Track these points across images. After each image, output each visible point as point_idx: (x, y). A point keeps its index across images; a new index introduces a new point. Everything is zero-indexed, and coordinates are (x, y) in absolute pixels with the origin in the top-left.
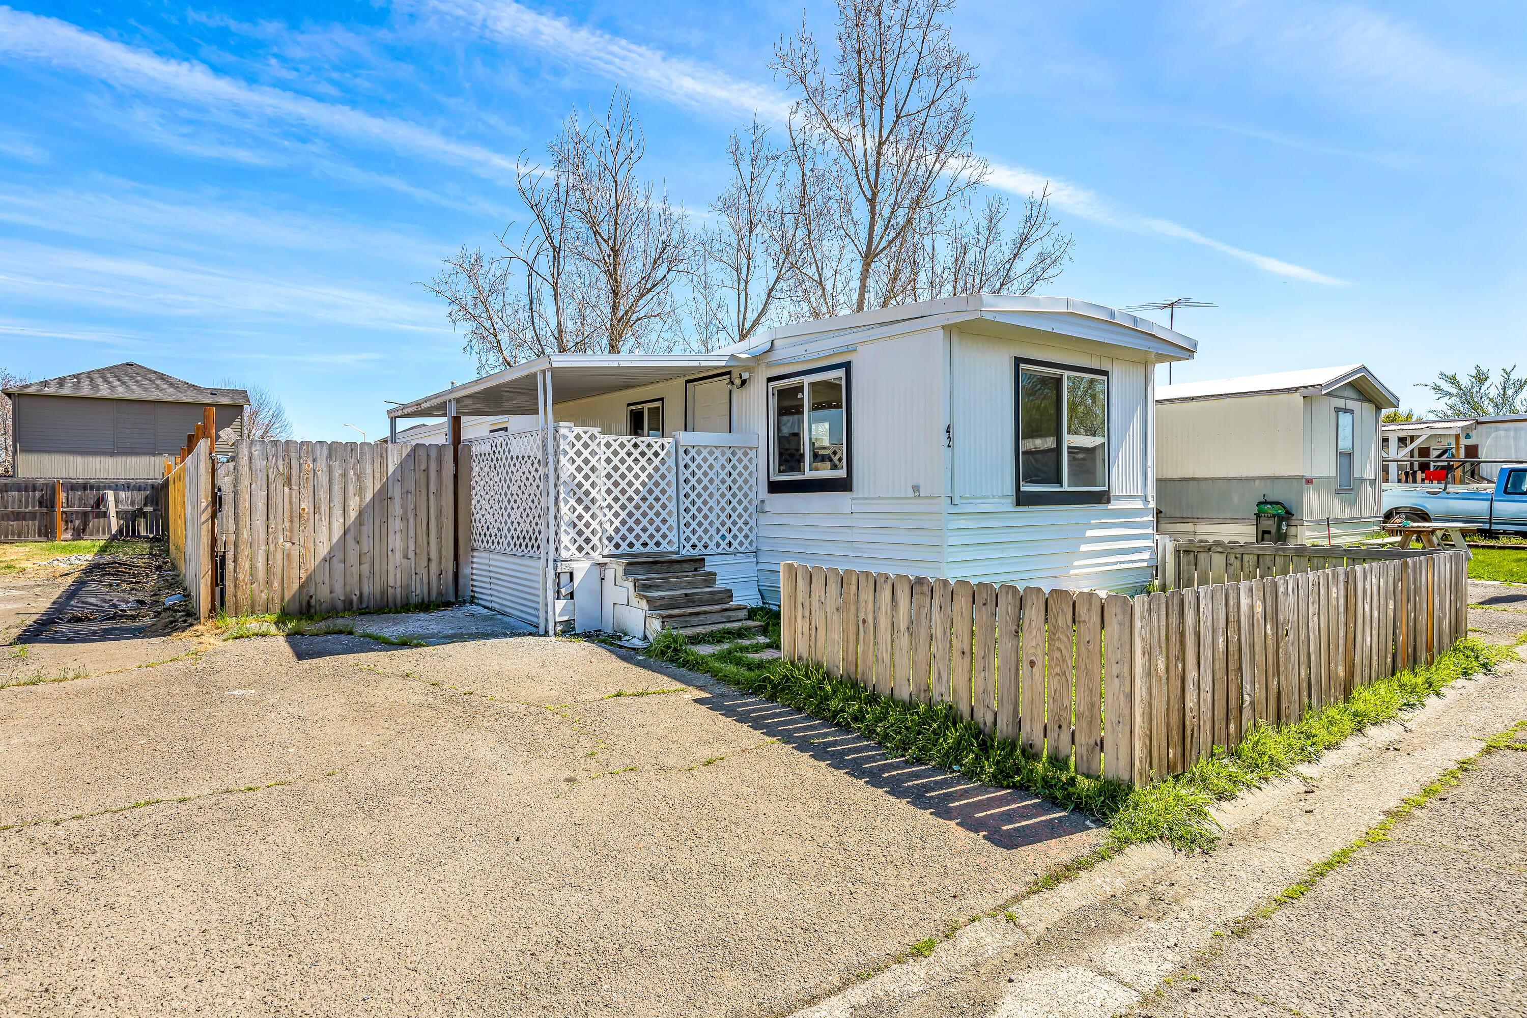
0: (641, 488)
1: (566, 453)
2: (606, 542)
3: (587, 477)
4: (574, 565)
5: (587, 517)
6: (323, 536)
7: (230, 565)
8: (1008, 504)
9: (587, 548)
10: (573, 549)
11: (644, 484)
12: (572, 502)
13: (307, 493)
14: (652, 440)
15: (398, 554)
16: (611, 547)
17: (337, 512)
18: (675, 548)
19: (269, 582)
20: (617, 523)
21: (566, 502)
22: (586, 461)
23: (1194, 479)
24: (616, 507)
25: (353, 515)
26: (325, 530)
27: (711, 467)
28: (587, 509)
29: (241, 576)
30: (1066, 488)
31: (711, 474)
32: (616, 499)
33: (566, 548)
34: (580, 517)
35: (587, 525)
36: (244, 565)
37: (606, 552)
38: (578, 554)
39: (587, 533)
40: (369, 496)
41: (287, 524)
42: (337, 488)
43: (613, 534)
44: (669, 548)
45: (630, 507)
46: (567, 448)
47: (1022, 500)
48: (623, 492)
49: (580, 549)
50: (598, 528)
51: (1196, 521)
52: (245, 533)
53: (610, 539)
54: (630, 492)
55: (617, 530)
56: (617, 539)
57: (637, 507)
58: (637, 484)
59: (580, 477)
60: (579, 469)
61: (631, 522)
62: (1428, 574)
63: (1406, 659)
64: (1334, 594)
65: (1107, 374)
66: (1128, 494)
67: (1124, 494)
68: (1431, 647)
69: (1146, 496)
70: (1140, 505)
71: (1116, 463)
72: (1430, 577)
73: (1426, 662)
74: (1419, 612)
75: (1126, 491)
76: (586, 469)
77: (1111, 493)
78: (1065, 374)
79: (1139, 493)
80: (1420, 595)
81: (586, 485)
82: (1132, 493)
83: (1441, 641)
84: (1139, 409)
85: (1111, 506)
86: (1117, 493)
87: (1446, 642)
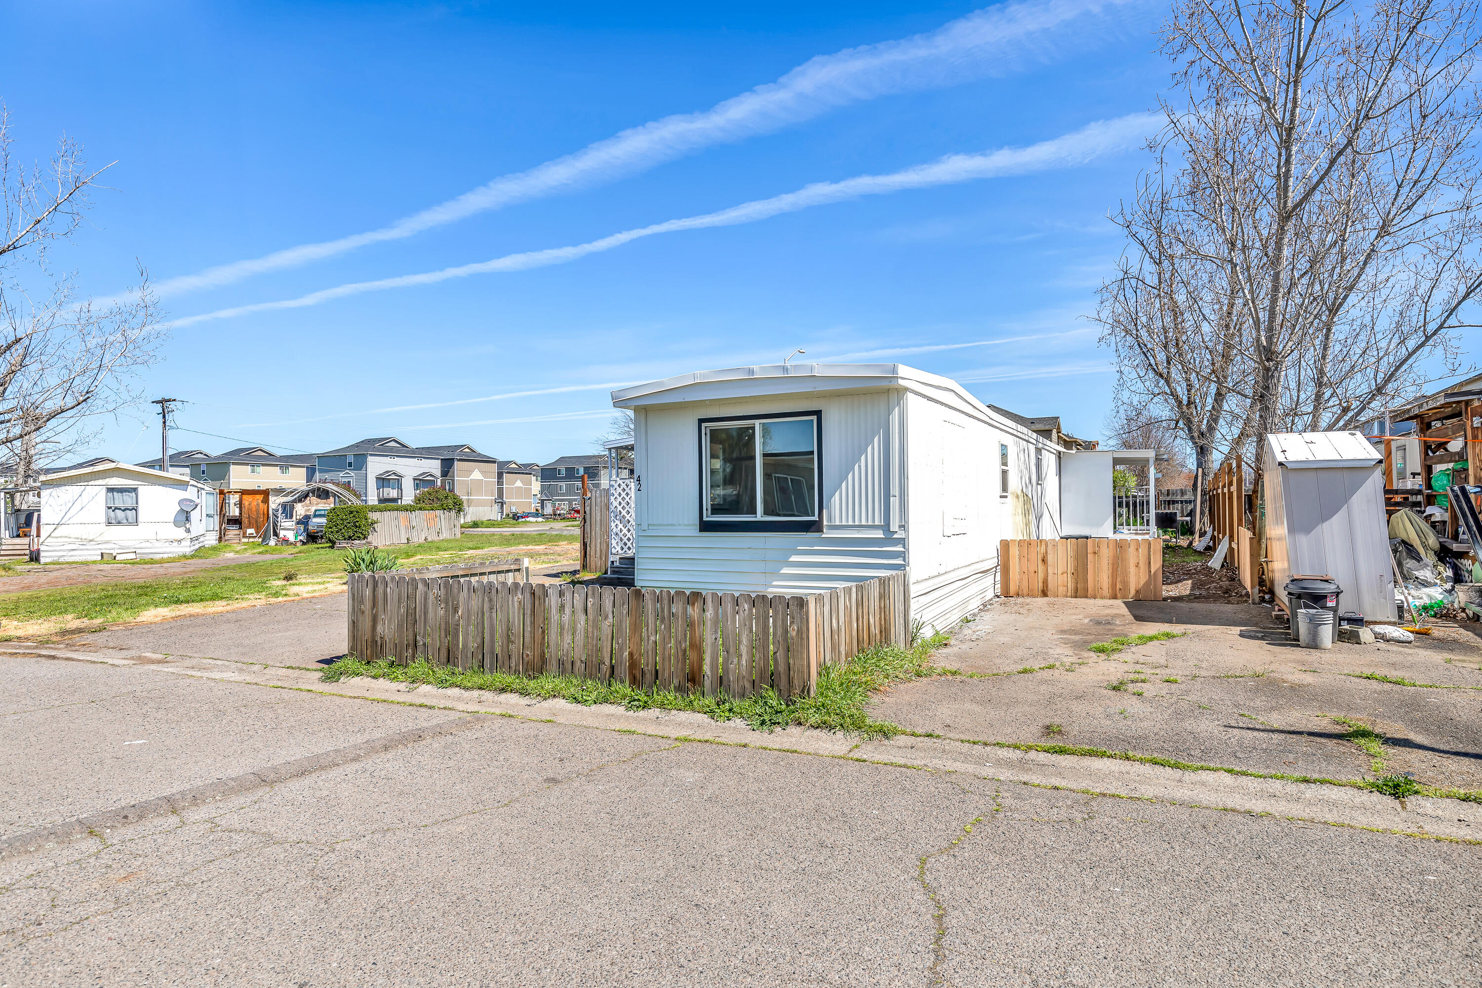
1: (613, 495)
4: (616, 557)
8: (694, 530)
10: (618, 548)
12: (617, 522)
30: (760, 516)
34: (621, 531)
38: (620, 552)
46: (614, 492)
47: (706, 527)
49: (622, 548)
59: (620, 508)
60: (620, 504)
62: (689, 609)
63: (638, 675)
64: (516, 599)
65: (818, 413)
66: (857, 523)
67: (850, 523)
68: (697, 679)
69: (889, 525)
70: (879, 534)
71: (837, 494)
72: (693, 612)
73: (679, 689)
74: (667, 639)
75: (854, 521)
76: (623, 504)
77: (825, 523)
78: (757, 423)
79: (877, 523)
80: (667, 625)
81: (624, 513)
82: (864, 523)
83: (725, 682)
84: (876, 440)
85: (827, 534)
86: (837, 523)
87: (741, 683)
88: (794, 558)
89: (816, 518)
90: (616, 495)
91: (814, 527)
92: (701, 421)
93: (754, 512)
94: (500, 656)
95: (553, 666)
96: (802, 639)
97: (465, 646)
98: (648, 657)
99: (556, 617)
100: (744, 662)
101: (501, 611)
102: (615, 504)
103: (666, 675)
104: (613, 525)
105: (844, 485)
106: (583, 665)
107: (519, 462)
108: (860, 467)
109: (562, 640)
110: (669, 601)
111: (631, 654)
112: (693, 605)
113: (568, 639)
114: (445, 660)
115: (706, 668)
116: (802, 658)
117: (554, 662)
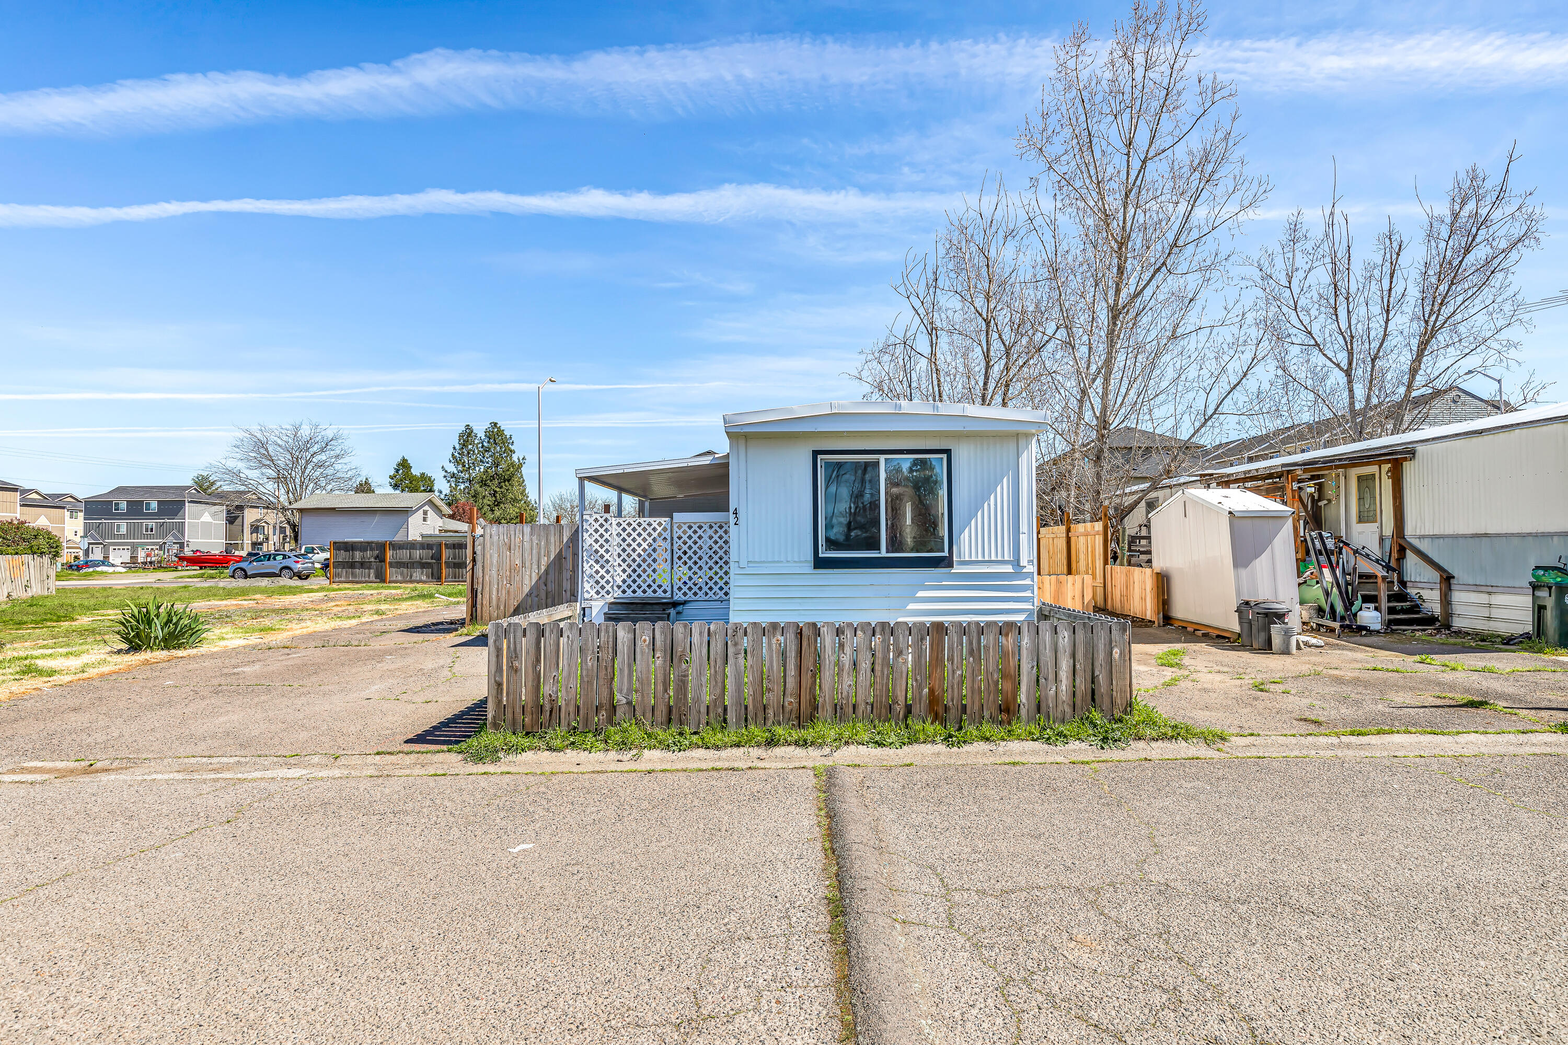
0: (642, 553)
1: (587, 531)
2: (616, 588)
3: (602, 546)
4: (593, 603)
5: (602, 572)
6: (527, 581)
7: (479, 596)
8: (808, 568)
9: (603, 592)
10: (593, 593)
11: (644, 550)
12: (592, 562)
13: (518, 553)
14: (651, 520)
15: (569, 593)
16: (619, 592)
17: (535, 567)
18: (668, 595)
19: (498, 607)
20: (624, 576)
21: (588, 563)
22: (602, 536)
23: (1486, 535)
24: (624, 566)
25: (543, 568)
26: (527, 577)
27: (700, 537)
28: (602, 567)
29: (484, 603)
30: (883, 553)
31: (700, 542)
32: (624, 561)
33: (587, 591)
34: (597, 572)
35: (602, 577)
36: (487, 596)
37: (615, 595)
38: (595, 596)
39: (603, 582)
40: (552, 557)
41: (508, 573)
42: (534, 552)
43: (621, 584)
44: (663, 595)
45: (634, 566)
46: (588, 528)
47: (820, 563)
48: (629, 555)
49: (598, 593)
50: (611, 580)
51: (1490, 589)
52: (487, 578)
53: (619, 587)
54: (634, 555)
55: (624, 581)
56: (624, 587)
57: (639, 566)
58: (639, 550)
59: (597, 546)
60: (596, 541)
61: (634, 576)
62: (1002, 639)
63: (941, 710)
64: (774, 641)
65: (948, 452)
66: (987, 558)
67: (980, 558)
68: (1012, 708)
69: (1018, 560)
70: (1009, 569)
71: (967, 531)
72: (1008, 642)
73: (993, 720)
74: (976, 672)
75: (984, 556)
76: (601, 541)
77: (955, 559)
78: (882, 458)
79: (1006, 558)
80: (977, 657)
81: (602, 551)
82: (993, 558)
83: (1043, 706)
84: (1005, 480)
85: (956, 569)
86: (967, 559)
87: (1060, 708)
88: (921, 594)
89: (946, 554)
90: (591, 531)
91: (947, 562)
92: (816, 453)
93: (877, 548)
94: (750, 707)
95: (826, 711)
96: (1125, 661)
97: (697, 700)
98: (953, 691)
99: (832, 658)
100: (1064, 688)
101: (753, 656)
102: (590, 541)
103: (976, 708)
104: (586, 566)
105: (973, 522)
106: (869, 708)
107: (44, 491)
108: (989, 505)
109: (840, 681)
110: (978, 632)
111: (932, 691)
112: (1007, 635)
113: (848, 681)
114: (664, 719)
115: (1023, 698)
116: (1125, 679)
117: (829, 708)
